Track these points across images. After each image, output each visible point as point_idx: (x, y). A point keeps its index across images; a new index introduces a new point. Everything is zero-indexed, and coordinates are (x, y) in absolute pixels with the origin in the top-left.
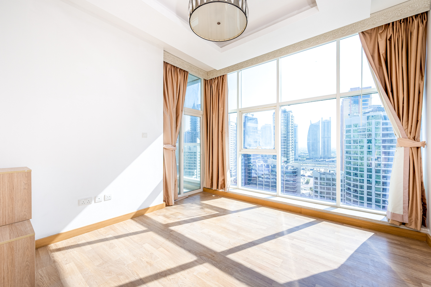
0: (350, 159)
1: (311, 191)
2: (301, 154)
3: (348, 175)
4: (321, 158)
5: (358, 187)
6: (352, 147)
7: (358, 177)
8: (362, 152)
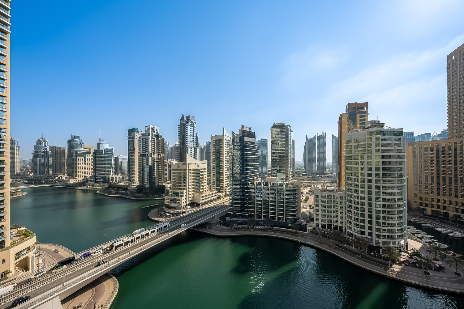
0: (351, 176)
1: (311, 209)
2: (297, 170)
3: (348, 191)
4: (317, 174)
5: (359, 203)
6: (353, 163)
7: (359, 193)
8: (362, 169)
